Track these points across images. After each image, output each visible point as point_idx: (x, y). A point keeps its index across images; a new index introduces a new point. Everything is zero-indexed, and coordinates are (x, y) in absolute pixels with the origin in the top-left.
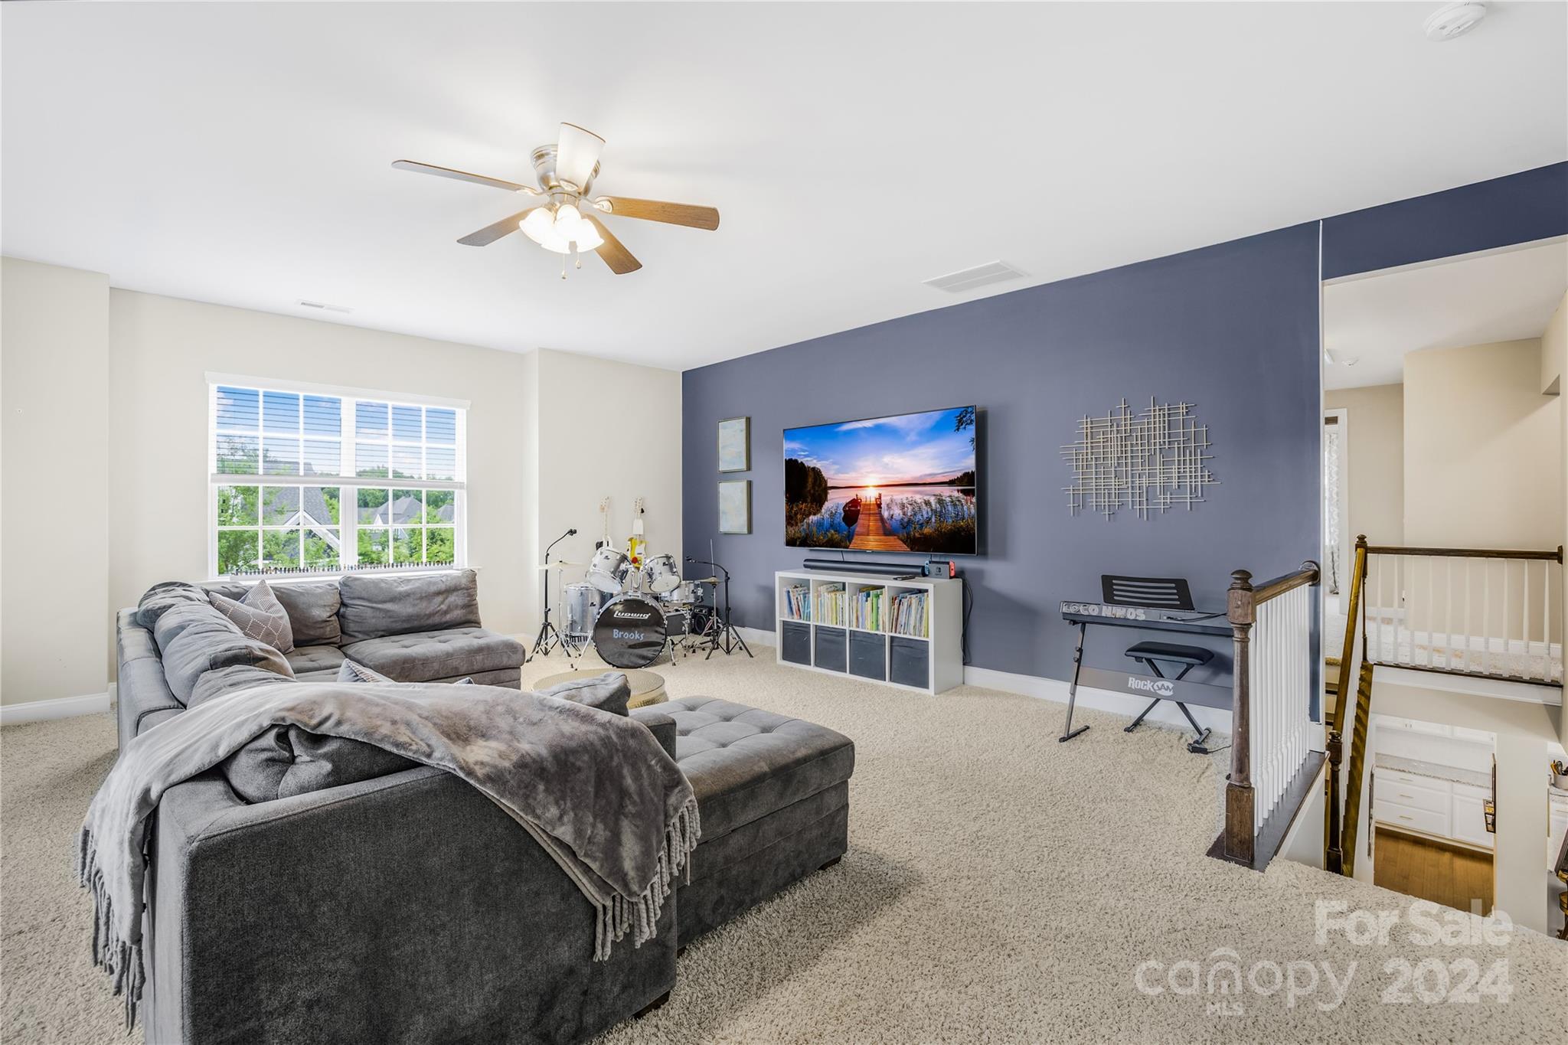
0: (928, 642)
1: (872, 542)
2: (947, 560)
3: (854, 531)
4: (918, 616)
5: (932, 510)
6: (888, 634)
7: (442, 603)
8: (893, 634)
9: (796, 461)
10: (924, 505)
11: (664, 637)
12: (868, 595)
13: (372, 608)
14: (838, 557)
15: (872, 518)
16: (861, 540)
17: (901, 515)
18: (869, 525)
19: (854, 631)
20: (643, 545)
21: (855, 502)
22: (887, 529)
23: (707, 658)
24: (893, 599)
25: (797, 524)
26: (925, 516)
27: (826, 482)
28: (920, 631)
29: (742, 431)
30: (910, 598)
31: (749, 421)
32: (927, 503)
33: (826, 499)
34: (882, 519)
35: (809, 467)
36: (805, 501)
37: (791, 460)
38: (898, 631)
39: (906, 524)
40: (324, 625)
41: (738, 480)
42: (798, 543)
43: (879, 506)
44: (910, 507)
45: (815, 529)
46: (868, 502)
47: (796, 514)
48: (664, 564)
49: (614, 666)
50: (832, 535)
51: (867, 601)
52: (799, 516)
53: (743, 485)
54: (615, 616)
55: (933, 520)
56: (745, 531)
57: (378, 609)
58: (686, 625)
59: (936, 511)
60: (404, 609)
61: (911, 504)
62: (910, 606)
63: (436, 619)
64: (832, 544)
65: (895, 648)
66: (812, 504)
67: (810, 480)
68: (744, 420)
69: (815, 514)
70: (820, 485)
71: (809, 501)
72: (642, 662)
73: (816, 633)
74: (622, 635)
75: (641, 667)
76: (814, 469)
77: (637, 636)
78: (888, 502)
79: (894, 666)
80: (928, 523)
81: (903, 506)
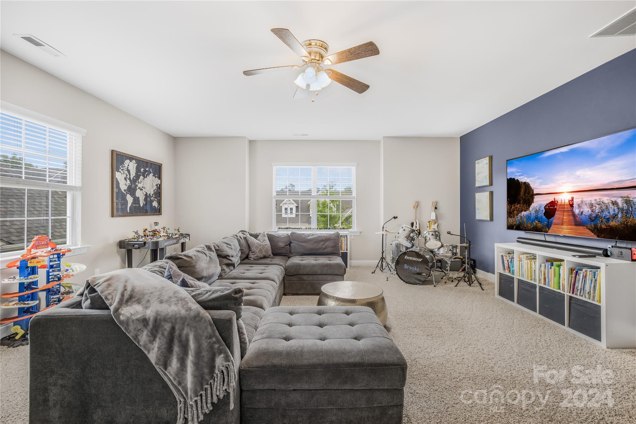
0: (600, 306)
1: (566, 230)
2: (629, 246)
3: (552, 222)
4: (592, 285)
5: (618, 208)
6: (567, 294)
7: (324, 244)
8: (571, 294)
9: (514, 179)
10: (611, 205)
11: (429, 271)
12: (552, 265)
13: (298, 244)
14: (541, 237)
15: (565, 214)
16: (557, 228)
17: (590, 212)
18: (563, 218)
19: (542, 287)
20: (436, 225)
21: (553, 203)
22: (577, 222)
23: (456, 286)
24: (572, 270)
25: (514, 217)
26: (612, 213)
27: (533, 191)
28: (594, 297)
29: (487, 164)
30: (586, 271)
31: (491, 158)
32: (614, 203)
33: (532, 202)
34: (574, 215)
35: (522, 182)
36: (519, 203)
37: (511, 179)
38: (575, 293)
39: (593, 219)
40: (282, 249)
41: (484, 191)
42: (515, 228)
43: (572, 206)
44: (598, 207)
45: (525, 220)
46: (563, 203)
47: (514, 211)
48: (432, 235)
49: (404, 281)
50: (536, 224)
51: (551, 268)
52: (515, 212)
53: (487, 194)
54: (405, 258)
55: (620, 215)
56: (489, 219)
57: (300, 245)
58: (449, 267)
59: (622, 209)
60: (309, 246)
61: (599, 204)
62: (585, 277)
63: (321, 251)
64: (536, 229)
65: (572, 305)
66: (523, 204)
67: (523, 190)
68: (488, 158)
69: (525, 211)
70: (529, 193)
71: (522, 202)
72: (418, 282)
73: (518, 284)
74: (409, 267)
75: (417, 284)
76: (525, 183)
77: (416, 269)
78: (579, 203)
79: (572, 318)
80: (614, 218)
81: (591, 206)
